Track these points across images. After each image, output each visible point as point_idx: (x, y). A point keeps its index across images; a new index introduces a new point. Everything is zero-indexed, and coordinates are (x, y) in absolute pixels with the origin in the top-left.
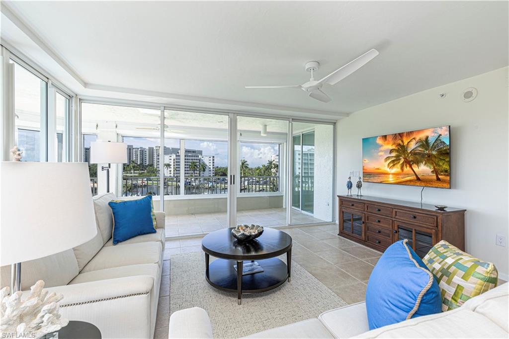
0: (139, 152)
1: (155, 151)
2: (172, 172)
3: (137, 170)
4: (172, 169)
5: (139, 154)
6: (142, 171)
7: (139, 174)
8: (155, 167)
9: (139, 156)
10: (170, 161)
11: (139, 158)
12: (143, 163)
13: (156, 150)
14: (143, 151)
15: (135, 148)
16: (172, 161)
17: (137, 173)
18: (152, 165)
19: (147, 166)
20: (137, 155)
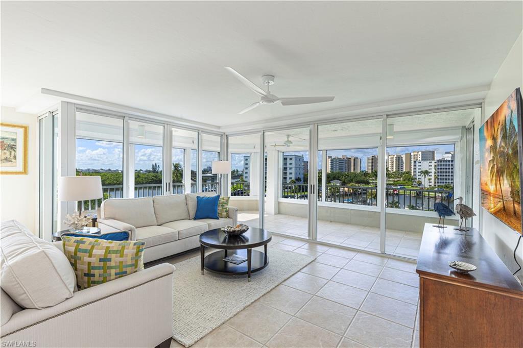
0: (395, 159)
1: (413, 157)
2: (433, 181)
3: (392, 178)
4: (433, 177)
5: (395, 161)
6: (398, 179)
7: (394, 181)
8: (413, 174)
9: (395, 163)
10: (430, 167)
11: (395, 165)
12: (399, 170)
13: (414, 155)
14: (399, 158)
15: (391, 155)
16: (433, 167)
17: (391, 181)
18: (409, 173)
19: (404, 174)
20: (393, 162)
